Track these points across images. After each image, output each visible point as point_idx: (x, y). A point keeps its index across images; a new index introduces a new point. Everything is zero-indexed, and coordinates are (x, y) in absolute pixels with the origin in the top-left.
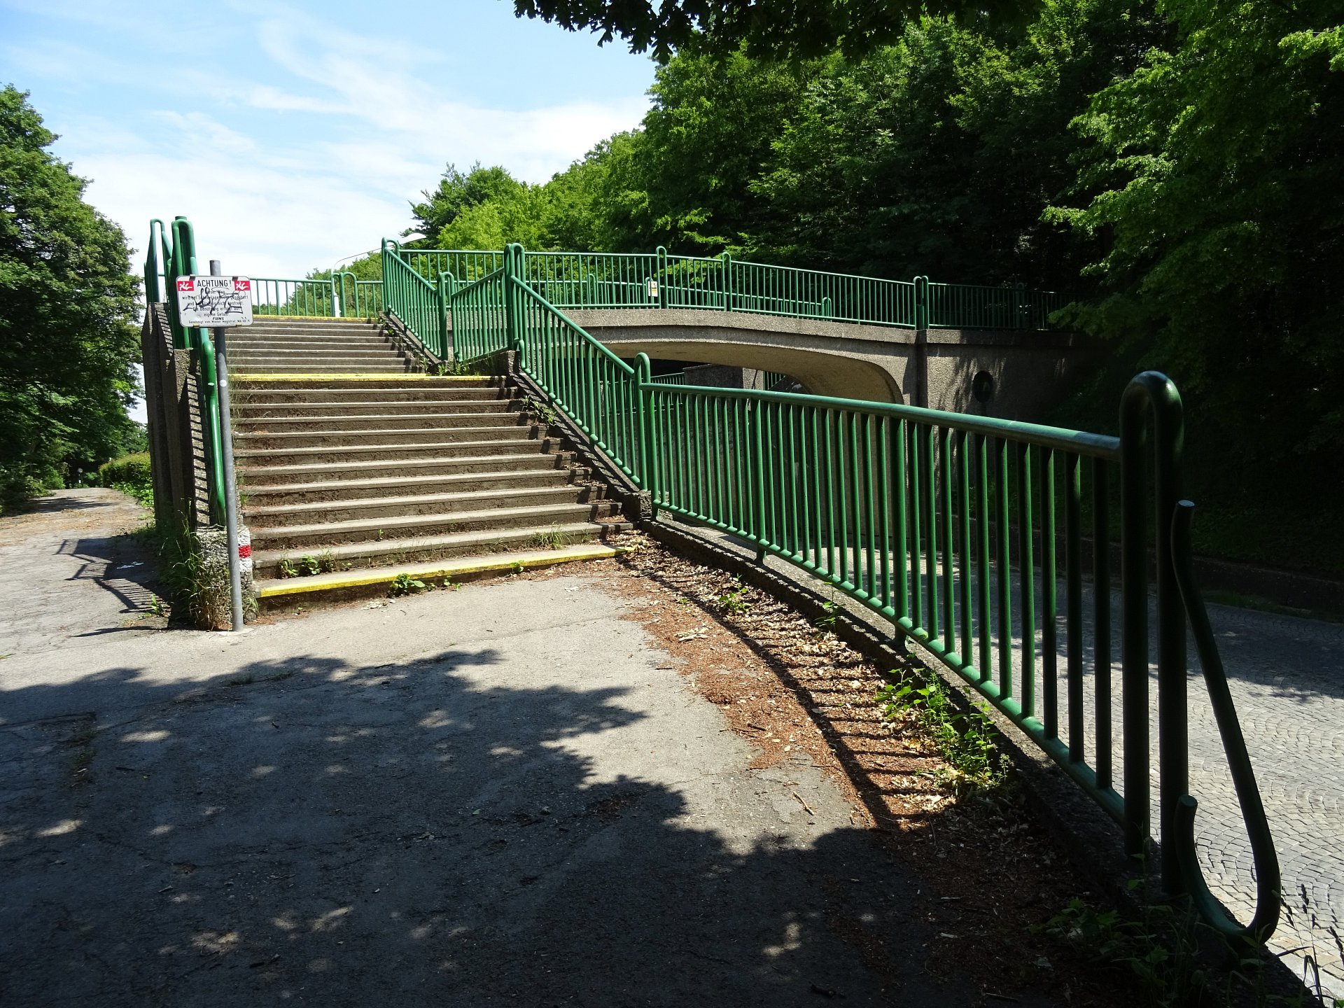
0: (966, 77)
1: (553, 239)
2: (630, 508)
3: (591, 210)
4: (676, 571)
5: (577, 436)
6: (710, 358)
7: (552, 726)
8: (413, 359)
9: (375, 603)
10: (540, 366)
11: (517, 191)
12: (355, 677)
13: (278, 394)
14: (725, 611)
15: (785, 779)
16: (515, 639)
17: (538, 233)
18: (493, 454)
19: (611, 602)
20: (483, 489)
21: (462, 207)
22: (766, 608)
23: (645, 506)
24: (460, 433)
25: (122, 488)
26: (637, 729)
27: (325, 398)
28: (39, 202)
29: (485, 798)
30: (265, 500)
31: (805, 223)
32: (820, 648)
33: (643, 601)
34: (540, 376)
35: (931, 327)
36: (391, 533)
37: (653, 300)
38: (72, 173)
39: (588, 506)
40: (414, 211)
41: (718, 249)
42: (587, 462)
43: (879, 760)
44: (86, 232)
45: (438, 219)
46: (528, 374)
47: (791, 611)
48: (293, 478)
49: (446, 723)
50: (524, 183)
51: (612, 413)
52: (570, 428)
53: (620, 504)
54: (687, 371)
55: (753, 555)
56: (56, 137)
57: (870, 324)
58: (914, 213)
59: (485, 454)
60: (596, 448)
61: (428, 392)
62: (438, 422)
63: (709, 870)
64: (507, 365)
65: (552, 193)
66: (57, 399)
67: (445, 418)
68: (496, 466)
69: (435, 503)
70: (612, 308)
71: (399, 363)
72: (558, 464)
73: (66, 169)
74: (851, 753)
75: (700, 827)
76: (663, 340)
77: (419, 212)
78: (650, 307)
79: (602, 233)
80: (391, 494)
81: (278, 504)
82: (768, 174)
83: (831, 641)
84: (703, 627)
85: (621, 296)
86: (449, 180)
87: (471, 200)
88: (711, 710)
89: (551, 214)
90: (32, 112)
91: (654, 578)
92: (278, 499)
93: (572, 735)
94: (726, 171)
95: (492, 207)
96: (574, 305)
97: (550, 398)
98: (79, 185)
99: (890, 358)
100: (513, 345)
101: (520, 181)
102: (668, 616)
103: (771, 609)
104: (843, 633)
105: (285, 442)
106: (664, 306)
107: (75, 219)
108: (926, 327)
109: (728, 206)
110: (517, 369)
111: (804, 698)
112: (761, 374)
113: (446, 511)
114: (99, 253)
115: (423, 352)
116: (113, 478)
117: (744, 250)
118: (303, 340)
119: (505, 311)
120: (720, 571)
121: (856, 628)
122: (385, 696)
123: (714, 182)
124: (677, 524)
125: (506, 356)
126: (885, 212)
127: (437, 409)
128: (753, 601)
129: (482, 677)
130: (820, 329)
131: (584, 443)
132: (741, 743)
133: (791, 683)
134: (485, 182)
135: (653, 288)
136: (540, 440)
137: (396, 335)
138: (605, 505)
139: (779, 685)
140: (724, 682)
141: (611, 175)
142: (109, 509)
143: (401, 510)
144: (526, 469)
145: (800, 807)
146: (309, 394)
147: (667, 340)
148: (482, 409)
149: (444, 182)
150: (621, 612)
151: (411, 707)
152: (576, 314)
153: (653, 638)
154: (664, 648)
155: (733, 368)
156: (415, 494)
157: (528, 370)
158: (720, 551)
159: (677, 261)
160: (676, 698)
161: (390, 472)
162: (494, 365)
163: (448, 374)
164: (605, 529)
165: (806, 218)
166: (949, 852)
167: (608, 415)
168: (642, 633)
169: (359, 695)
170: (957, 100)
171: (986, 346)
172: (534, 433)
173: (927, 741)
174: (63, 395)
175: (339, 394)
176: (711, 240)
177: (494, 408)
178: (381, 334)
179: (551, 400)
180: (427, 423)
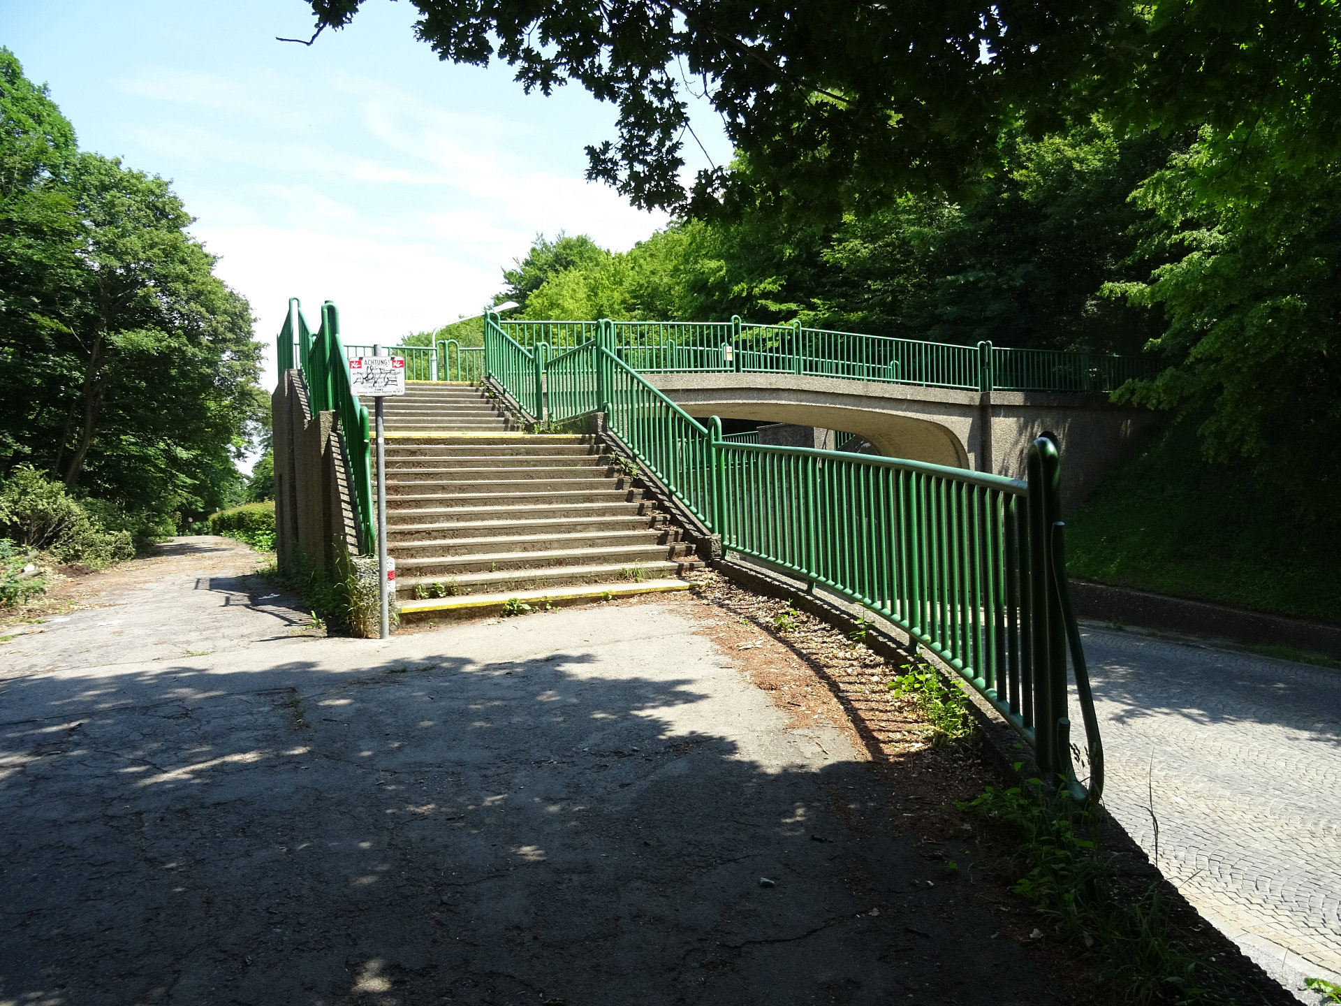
0: (1029, 153)
1: (635, 304)
2: (703, 549)
3: (672, 276)
4: (740, 600)
5: (658, 487)
6: (781, 418)
7: (639, 702)
8: (511, 418)
9: (492, 621)
10: (626, 426)
11: (601, 258)
12: (485, 670)
13: (403, 450)
14: (779, 629)
15: (811, 735)
16: (608, 647)
17: (621, 298)
18: (585, 502)
19: (685, 622)
20: (576, 531)
21: (549, 274)
22: (812, 628)
23: (716, 547)
24: (557, 484)
25: (233, 535)
26: (701, 705)
27: (442, 453)
28: (178, 277)
29: (591, 742)
30: (399, 537)
31: (875, 290)
32: (852, 655)
33: (711, 622)
34: (626, 434)
35: (995, 390)
36: (503, 565)
37: (728, 364)
38: (206, 250)
39: (666, 547)
40: (505, 277)
41: (791, 314)
42: (666, 510)
43: (883, 724)
44: (218, 303)
45: (526, 284)
46: (615, 434)
47: (832, 628)
48: (420, 519)
49: (558, 698)
50: (608, 251)
51: (688, 469)
52: (651, 480)
53: (694, 546)
54: (761, 429)
55: (804, 586)
56: (195, 219)
57: (936, 386)
58: (979, 280)
59: (578, 502)
60: (674, 498)
61: (529, 449)
62: (538, 475)
63: (749, 781)
64: (597, 426)
65: (635, 260)
66: (182, 453)
67: (544, 471)
68: (588, 512)
69: (538, 542)
70: (690, 372)
71: (498, 422)
72: (640, 510)
73: (201, 247)
74: (863, 720)
75: (746, 759)
76: (737, 401)
77: (509, 277)
78: (726, 371)
79: (681, 299)
80: (501, 534)
81: (409, 540)
82: (840, 244)
83: (861, 649)
84: (761, 640)
85: (700, 361)
86: (538, 247)
87: (557, 266)
88: (761, 694)
89: (633, 280)
90: (175, 198)
91: (722, 606)
92: (409, 536)
93: (653, 707)
94: (800, 241)
95: (578, 274)
96: (655, 369)
97: (634, 454)
98: (211, 261)
99: (954, 418)
100: (602, 408)
101: (604, 249)
102: (732, 633)
103: (816, 628)
104: (871, 643)
105: (412, 489)
106: (738, 370)
107: (209, 292)
108: (990, 389)
109: (802, 274)
110: (605, 429)
111: (834, 687)
112: (832, 433)
113: (547, 549)
114: (229, 322)
115: (520, 413)
116: (223, 527)
117: (816, 315)
118: (415, 401)
119: (595, 376)
120: (777, 600)
121: (881, 639)
122: (510, 681)
123: (788, 252)
124: (743, 563)
125: (596, 417)
126: (952, 281)
127: (537, 463)
128: (803, 622)
129: (581, 672)
130: (886, 391)
131: (663, 493)
132: (781, 713)
133: (827, 678)
134: (571, 250)
135: (728, 353)
136: (626, 489)
137: (496, 397)
138: (681, 546)
139: (815, 678)
140: (773, 677)
141: (691, 244)
142: (227, 553)
143: (509, 547)
144: (614, 515)
145: (820, 750)
146: (430, 449)
147: (740, 401)
148: (575, 463)
149: (533, 250)
150: (693, 629)
151: (530, 689)
152: (657, 378)
153: (718, 647)
154: (727, 654)
155: (805, 427)
156: (520, 534)
157: (615, 430)
158: (777, 583)
159: (751, 328)
160: (734, 686)
161: (499, 515)
162: (586, 425)
163: (543, 432)
164: (681, 567)
165: (876, 285)
166: (920, 773)
167: (685, 471)
168: (709, 644)
169: (489, 681)
170: (1021, 175)
171: (1050, 408)
172: (620, 485)
173: (921, 713)
174: (187, 449)
175: (454, 450)
176: (784, 307)
177: (585, 463)
178: (482, 396)
179: (635, 456)
180: (529, 475)
